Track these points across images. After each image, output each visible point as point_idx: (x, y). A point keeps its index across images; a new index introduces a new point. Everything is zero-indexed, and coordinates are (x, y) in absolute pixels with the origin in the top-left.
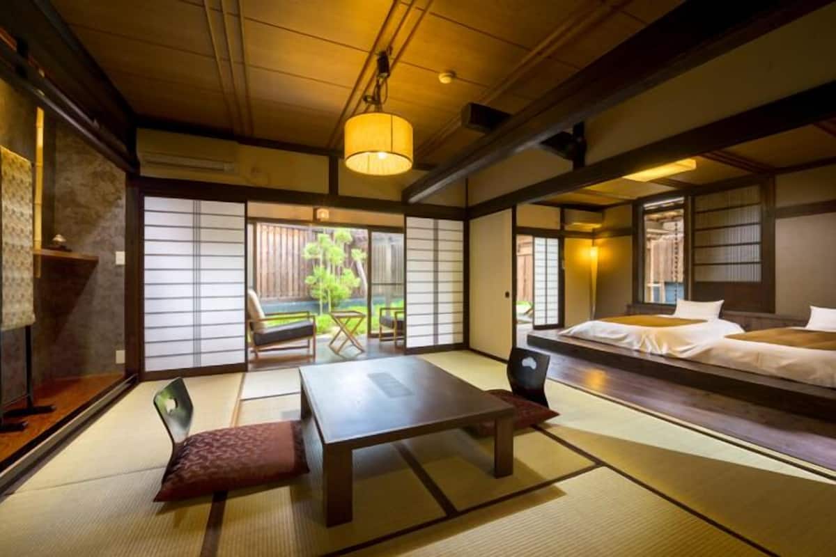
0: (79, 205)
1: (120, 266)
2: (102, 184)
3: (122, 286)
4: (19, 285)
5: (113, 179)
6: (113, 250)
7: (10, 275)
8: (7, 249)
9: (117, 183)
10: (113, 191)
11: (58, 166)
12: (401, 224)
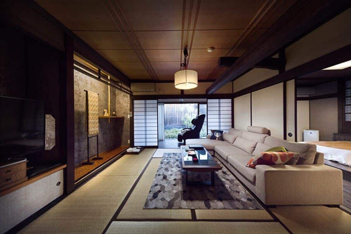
0: (120, 104)
1: (129, 119)
2: (125, 98)
3: (129, 123)
4: (94, 123)
5: (127, 97)
6: (127, 114)
7: (91, 121)
8: (90, 115)
9: (128, 98)
10: (127, 99)
11: (116, 95)
12: (206, 101)
